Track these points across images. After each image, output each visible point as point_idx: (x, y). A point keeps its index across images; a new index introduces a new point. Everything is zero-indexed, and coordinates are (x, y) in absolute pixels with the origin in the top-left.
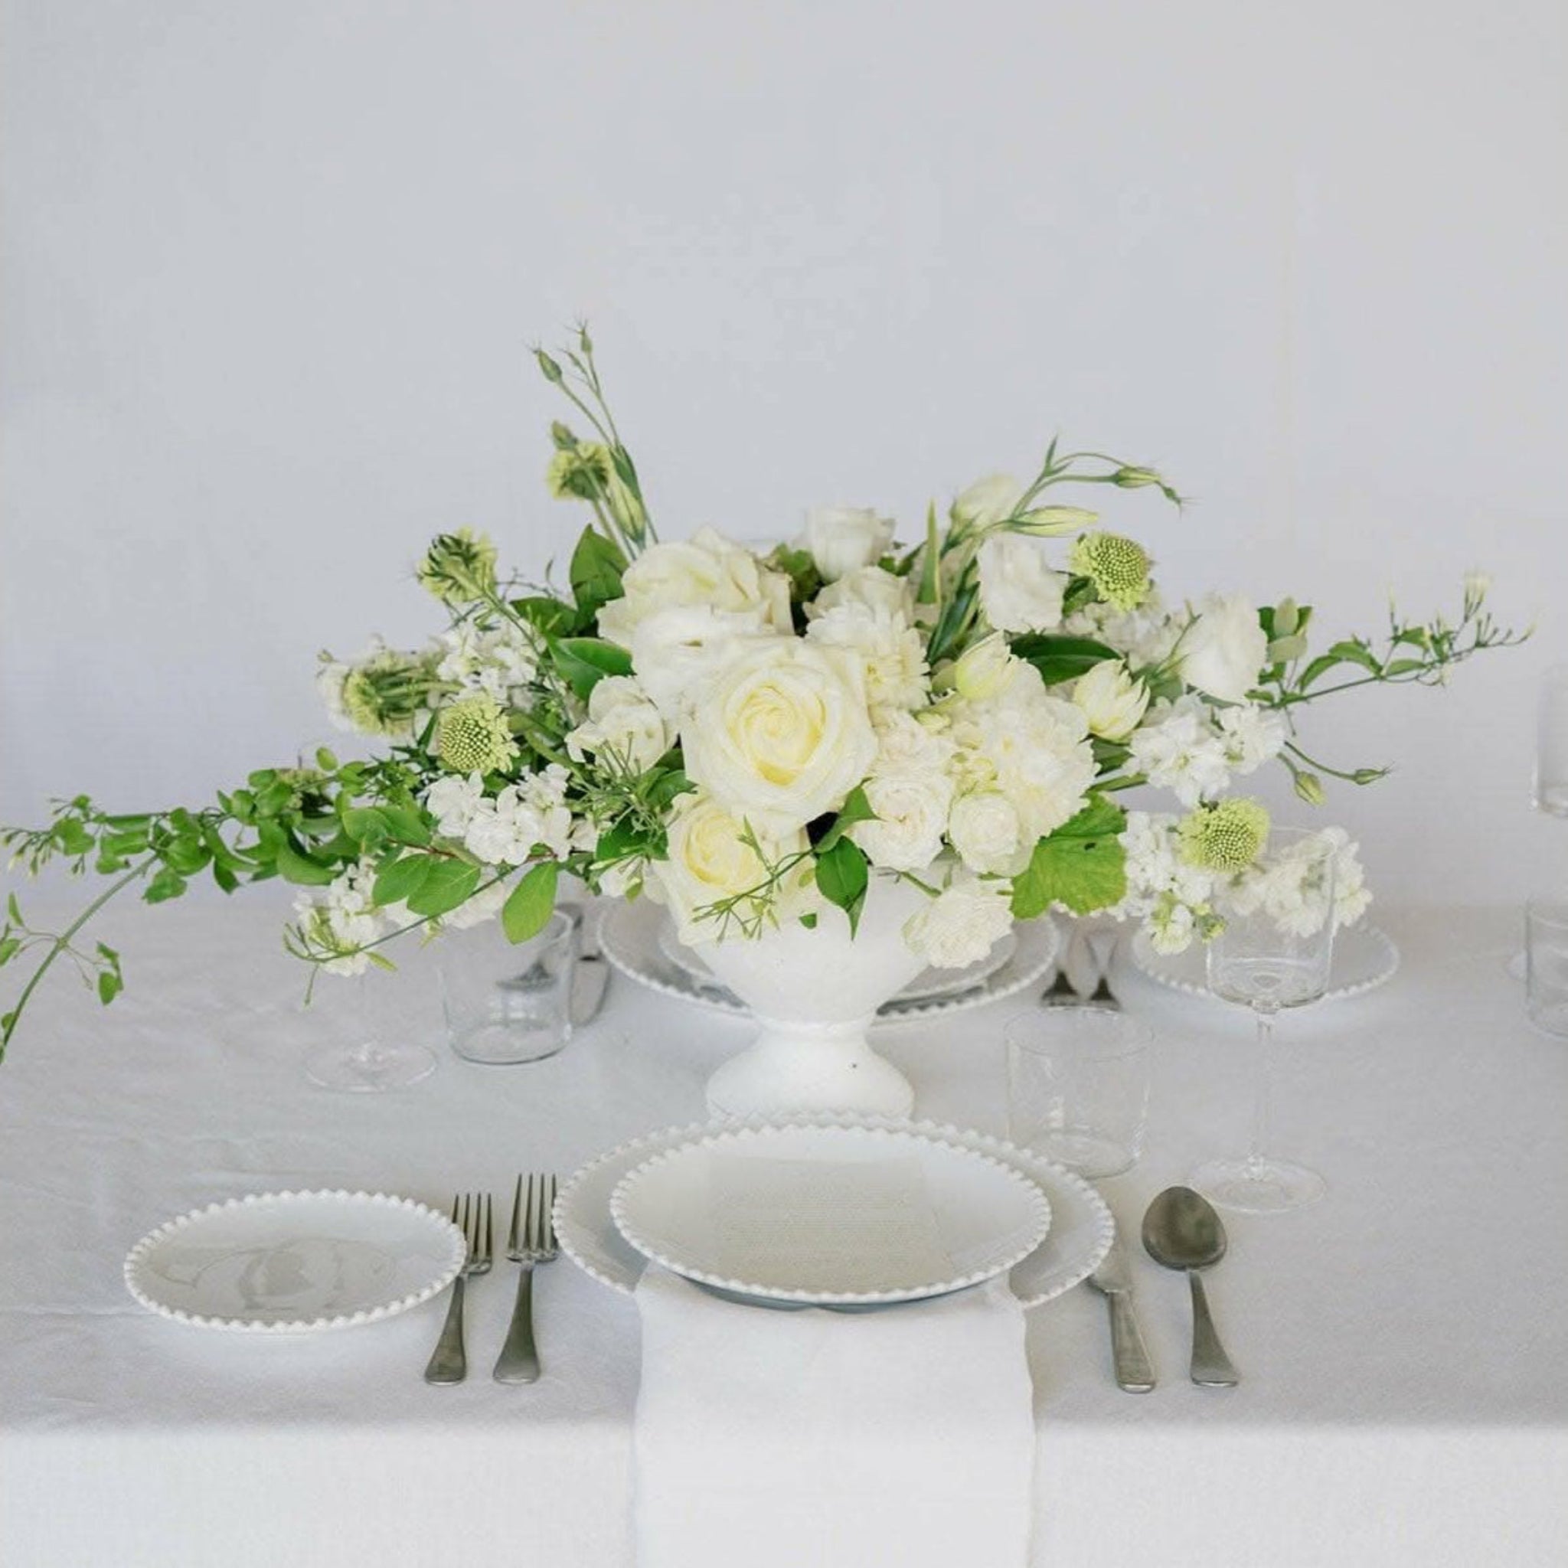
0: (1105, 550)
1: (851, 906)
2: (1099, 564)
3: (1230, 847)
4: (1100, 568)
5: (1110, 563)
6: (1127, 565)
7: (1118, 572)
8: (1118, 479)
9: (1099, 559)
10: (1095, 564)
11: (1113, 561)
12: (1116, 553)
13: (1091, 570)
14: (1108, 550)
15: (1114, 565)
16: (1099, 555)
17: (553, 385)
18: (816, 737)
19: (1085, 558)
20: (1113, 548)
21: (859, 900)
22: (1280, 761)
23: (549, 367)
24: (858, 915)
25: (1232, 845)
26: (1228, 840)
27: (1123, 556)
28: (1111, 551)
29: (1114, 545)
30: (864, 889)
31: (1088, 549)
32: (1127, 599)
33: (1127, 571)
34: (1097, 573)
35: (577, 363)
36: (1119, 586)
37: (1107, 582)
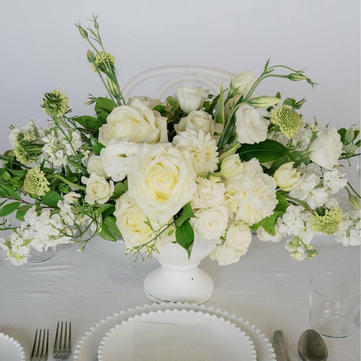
0: (284, 115)
1: (188, 248)
2: (281, 120)
3: (330, 229)
4: (282, 121)
5: (285, 120)
6: (292, 121)
7: (288, 123)
8: (290, 77)
9: (282, 118)
10: (280, 120)
11: (287, 119)
12: (288, 116)
13: (278, 122)
14: (285, 115)
15: (287, 121)
16: (282, 116)
17: (85, 40)
18: (176, 181)
19: (276, 117)
20: (287, 114)
21: (191, 245)
22: (345, 190)
23: (83, 33)
24: (191, 251)
25: (331, 228)
26: (329, 227)
27: (290, 118)
28: (286, 115)
29: (287, 113)
30: (193, 241)
31: (278, 113)
32: (291, 133)
33: (292, 123)
34: (280, 123)
35: (93, 33)
36: (288, 128)
37: (284, 127)
